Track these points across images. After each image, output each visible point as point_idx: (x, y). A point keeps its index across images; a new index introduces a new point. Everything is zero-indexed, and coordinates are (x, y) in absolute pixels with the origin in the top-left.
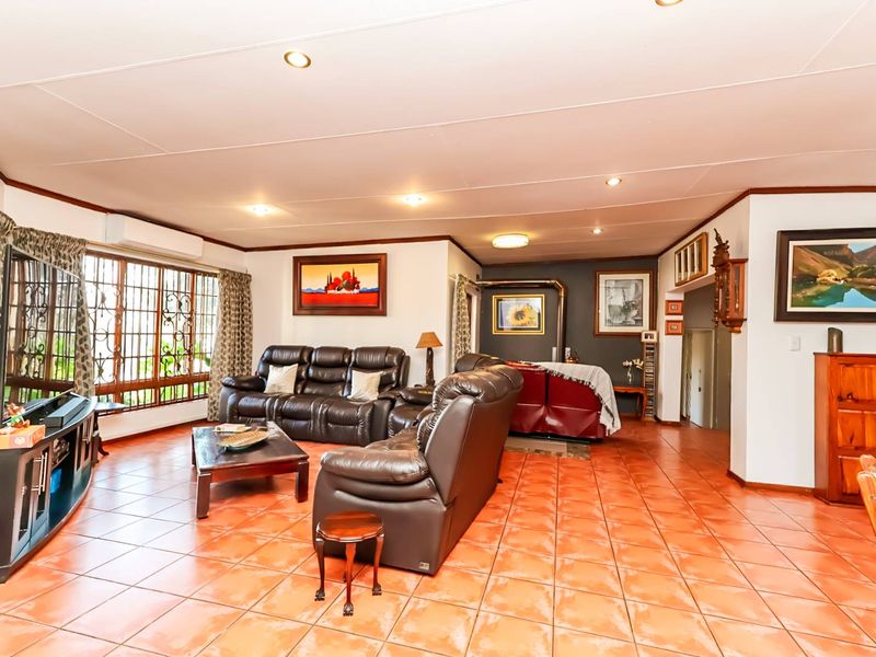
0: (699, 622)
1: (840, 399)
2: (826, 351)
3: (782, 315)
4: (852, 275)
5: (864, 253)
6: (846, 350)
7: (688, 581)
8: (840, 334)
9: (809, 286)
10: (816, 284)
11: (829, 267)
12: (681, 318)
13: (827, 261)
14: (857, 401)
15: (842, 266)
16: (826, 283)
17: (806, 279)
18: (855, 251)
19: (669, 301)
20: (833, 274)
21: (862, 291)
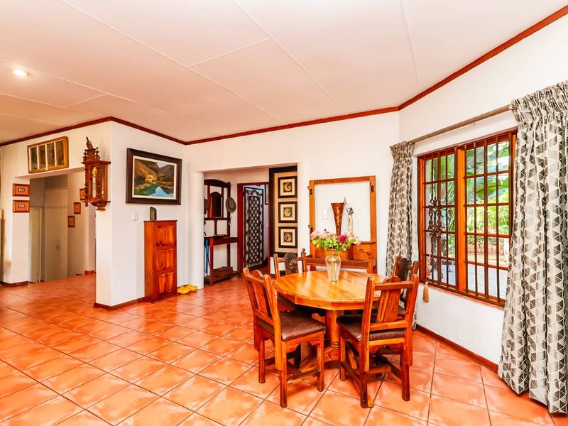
0: (165, 402)
1: (158, 245)
2: (149, 220)
3: (130, 200)
4: (158, 179)
5: (163, 168)
6: (158, 219)
7: (137, 384)
8: (155, 210)
9: (142, 183)
10: (144, 182)
11: (150, 174)
12: (27, 199)
13: (149, 170)
14: (163, 245)
15: (155, 174)
16: (148, 182)
17: (141, 179)
18: (160, 167)
19: (17, 185)
20: (151, 178)
21: (162, 188)
